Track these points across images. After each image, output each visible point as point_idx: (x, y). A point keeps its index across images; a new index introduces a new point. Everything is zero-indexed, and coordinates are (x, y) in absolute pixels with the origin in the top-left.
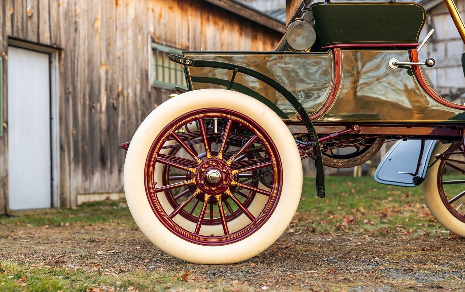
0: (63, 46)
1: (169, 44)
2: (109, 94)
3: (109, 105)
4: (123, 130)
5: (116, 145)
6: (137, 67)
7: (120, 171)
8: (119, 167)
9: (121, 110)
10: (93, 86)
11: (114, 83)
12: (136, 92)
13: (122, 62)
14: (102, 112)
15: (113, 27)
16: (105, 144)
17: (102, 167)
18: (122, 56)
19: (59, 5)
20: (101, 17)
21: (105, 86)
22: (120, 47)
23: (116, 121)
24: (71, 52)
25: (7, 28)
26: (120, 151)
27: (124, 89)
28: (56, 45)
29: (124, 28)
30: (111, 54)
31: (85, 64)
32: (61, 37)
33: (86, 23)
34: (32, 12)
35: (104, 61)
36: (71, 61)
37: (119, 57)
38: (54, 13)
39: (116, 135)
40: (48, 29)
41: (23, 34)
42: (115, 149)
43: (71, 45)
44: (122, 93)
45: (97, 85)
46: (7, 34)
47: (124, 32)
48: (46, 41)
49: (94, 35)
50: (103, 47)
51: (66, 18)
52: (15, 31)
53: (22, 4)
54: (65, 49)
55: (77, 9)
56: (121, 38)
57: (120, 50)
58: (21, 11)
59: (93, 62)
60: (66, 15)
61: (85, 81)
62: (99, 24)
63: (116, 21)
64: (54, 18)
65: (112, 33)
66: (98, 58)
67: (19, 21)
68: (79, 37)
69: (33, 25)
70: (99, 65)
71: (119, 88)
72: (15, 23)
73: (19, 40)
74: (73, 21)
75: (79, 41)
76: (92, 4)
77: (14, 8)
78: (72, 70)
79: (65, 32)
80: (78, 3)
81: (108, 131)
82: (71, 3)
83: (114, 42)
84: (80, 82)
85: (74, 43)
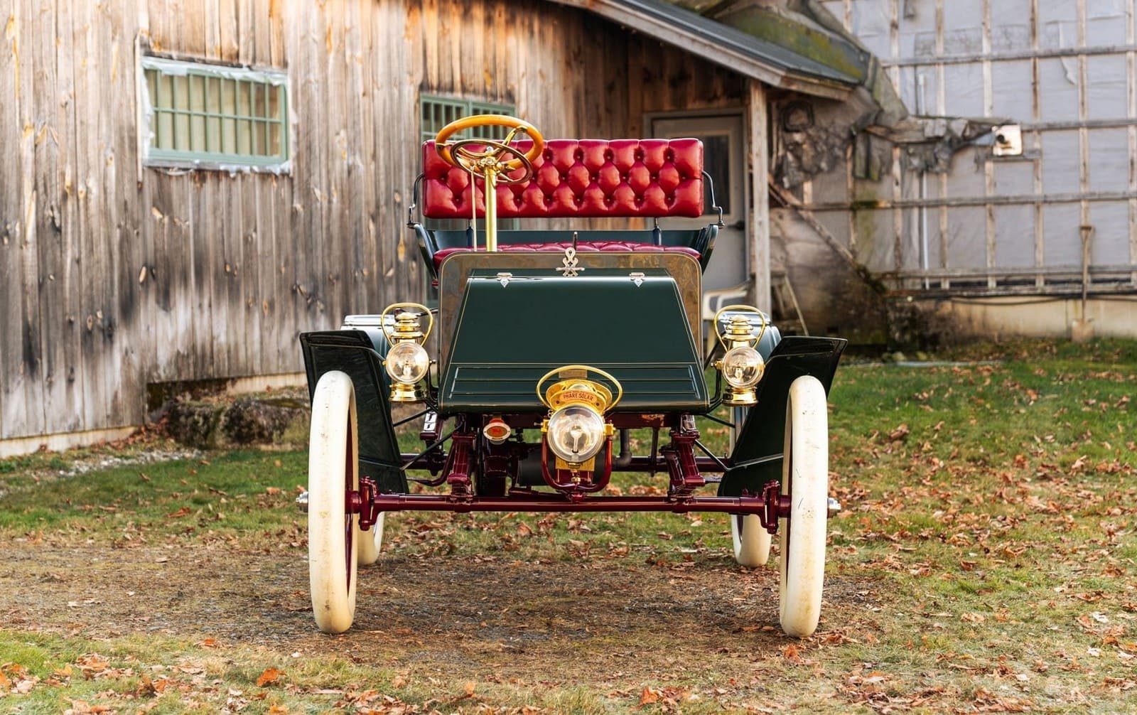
1: (188, 55)
2: (42, 198)
3: (44, 225)
4: (76, 281)
5: (60, 320)
6: (109, 123)
7: (70, 381)
8: (69, 372)
9: (73, 232)
10: (6, 181)
11: (53, 169)
12: (108, 184)
13: (72, 116)
14: (26, 243)
15: (51, 33)
16: (34, 318)
17: (28, 374)
18: (73, 101)
20: (20, 11)
21: (33, 180)
22: (68, 78)
23: (59, 260)
26: (70, 331)
27: (79, 181)
29: (75, 31)
30: (46, 98)
35: (30, 119)
37: (66, 104)
39: (59, 295)
42: (58, 327)
44: (73, 190)
45: (14, 178)
47: (77, 42)
49: (6, 59)
50: (26, 84)
56: (68, 57)
57: (68, 85)
59: (4, 123)
62: (16, 31)
63: (57, 17)
65: (48, 48)
66: (16, 112)
70: (18, 130)
71: (66, 178)
81: (40, 286)
83: (54, 67)
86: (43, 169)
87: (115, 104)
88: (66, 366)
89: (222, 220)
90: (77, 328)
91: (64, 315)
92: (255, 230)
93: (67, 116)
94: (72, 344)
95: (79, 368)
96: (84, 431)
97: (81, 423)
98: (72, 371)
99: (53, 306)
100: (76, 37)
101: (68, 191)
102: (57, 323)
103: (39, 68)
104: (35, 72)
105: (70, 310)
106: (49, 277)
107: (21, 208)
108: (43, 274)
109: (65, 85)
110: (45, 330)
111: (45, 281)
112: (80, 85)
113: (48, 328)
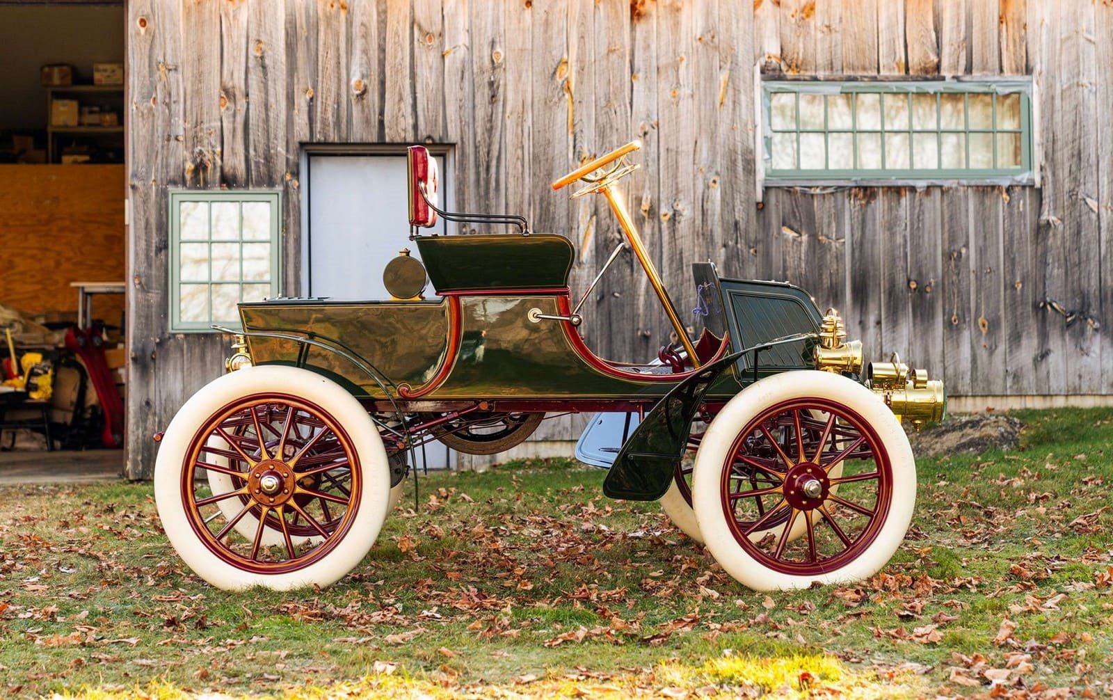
0: (453, 136)
2: (604, 223)
3: (606, 246)
5: (628, 335)
6: (713, 150)
10: (552, 208)
12: (708, 206)
13: (654, 145)
14: (580, 264)
15: (622, 70)
18: (656, 130)
19: (443, 57)
20: (578, 54)
21: (593, 206)
22: (648, 110)
23: (628, 278)
24: (476, 147)
25: (297, 128)
26: (643, 345)
27: (662, 205)
28: (433, 140)
29: (660, 65)
30: (614, 130)
31: (523, 166)
32: (448, 121)
33: (527, 78)
34: (365, 86)
35: (589, 151)
36: (477, 166)
37: (645, 134)
38: (426, 76)
39: (627, 310)
40: (409, 110)
41: (339, 131)
42: (624, 342)
43: (479, 131)
44: (654, 213)
45: (565, 205)
46: (297, 140)
47: (663, 75)
48: (403, 135)
49: (556, 99)
50: (585, 119)
51: (462, 78)
52: (318, 129)
53: (336, 75)
54: (459, 143)
55: (498, 53)
56: (650, 90)
57: (648, 116)
58: (333, 89)
59: (550, 157)
60: (463, 72)
61: (522, 203)
62: (571, 73)
63: (632, 55)
64: (427, 84)
65: (617, 84)
66: (568, 146)
67: (330, 110)
68: (504, 112)
69: (366, 110)
70: (571, 162)
71: (643, 202)
72: (319, 114)
73: (333, 144)
74: (486, 80)
75: (503, 119)
76: (549, 33)
77: (315, 88)
78: (482, 183)
79: (460, 108)
80: (502, 39)
81: (599, 303)
82: (481, 45)
83: (628, 101)
84: (507, 204)
85: (488, 125)
87: (723, 129)
89: (905, 236)
90: (655, 342)
91: (634, 330)
92: (967, 245)
93: (647, 144)
99: (618, 321)
100: (662, 71)
101: (646, 215)
102: (624, 338)
103: (603, 103)
104: (598, 108)
105: (645, 325)
106: (613, 295)
107: (574, 232)
108: (602, 292)
109: (644, 116)
110: (604, 343)
111: (606, 298)
112: (667, 115)
113: (610, 342)
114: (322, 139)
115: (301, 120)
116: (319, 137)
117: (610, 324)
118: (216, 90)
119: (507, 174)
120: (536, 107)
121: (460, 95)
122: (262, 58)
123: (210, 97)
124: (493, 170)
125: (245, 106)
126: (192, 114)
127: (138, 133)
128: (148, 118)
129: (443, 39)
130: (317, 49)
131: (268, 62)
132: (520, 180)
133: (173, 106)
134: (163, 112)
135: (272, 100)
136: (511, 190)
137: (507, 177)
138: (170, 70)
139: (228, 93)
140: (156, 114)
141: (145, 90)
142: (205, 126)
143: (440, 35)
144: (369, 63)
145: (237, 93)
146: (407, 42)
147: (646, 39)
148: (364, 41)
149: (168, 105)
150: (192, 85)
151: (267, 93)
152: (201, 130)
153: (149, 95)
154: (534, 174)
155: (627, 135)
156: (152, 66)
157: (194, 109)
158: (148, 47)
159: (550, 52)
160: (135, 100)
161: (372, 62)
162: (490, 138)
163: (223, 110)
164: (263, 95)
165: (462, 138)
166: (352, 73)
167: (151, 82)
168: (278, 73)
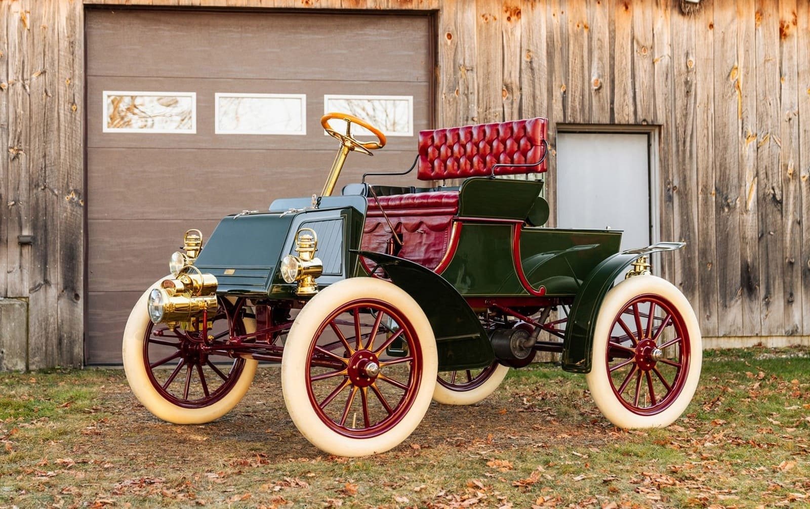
0: (661, 120)
2: (763, 182)
3: (764, 199)
4: (797, 237)
5: (779, 261)
7: (790, 302)
8: (788, 296)
9: (794, 204)
10: (727, 172)
11: (776, 161)
13: (796, 127)
14: (747, 211)
15: (774, 74)
16: (754, 259)
17: (746, 295)
18: (797, 117)
19: (653, 63)
20: (744, 63)
21: (755, 170)
22: (791, 102)
23: (779, 221)
24: (676, 128)
25: (555, 113)
26: (790, 269)
27: (802, 170)
28: (647, 122)
29: (800, 71)
30: (769, 117)
31: (708, 141)
32: (658, 109)
33: (710, 78)
34: (601, 83)
35: (752, 131)
36: (677, 141)
37: (790, 119)
38: (642, 76)
39: (779, 245)
40: (631, 100)
41: (584, 115)
42: (777, 266)
43: (678, 116)
44: (796, 176)
45: (736, 169)
46: (555, 121)
47: (801, 78)
48: (627, 119)
49: (730, 94)
50: (749, 109)
51: (667, 79)
52: (569, 114)
53: (581, 75)
54: (665, 125)
55: (690, 61)
56: (793, 88)
57: (792, 107)
58: (580, 86)
59: (726, 135)
60: (667, 75)
61: (707, 167)
62: (740, 75)
63: (781, 63)
64: (643, 82)
65: (771, 84)
66: (738, 127)
67: (577, 99)
68: (695, 103)
69: (602, 100)
70: (740, 139)
71: (789, 168)
72: (570, 103)
73: (579, 124)
74: (683, 80)
75: (695, 108)
76: (725, 47)
77: (567, 84)
78: (681, 153)
79: (665, 99)
80: (694, 51)
81: (760, 239)
82: (679, 55)
83: (778, 96)
84: (697, 169)
85: (685, 112)
86: (765, 162)
88: (785, 292)
90: (798, 268)
91: (784, 258)
93: (791, 127)
94: (792, 277)
95: (799, 294)
96: (802, 336)
97: (799, 330)
98: (791, 295)
99: (773, 252)
100: (801, 75)
101: (790, 177)
102: (777, 264)
103: (762, 98)
104: (758, 101)
105: (791, 255)
106: (769, 233)
107: (743, 189)
108: (762, 231)
109: (789, 106)
110: (764, 267)
111: (765, 235)
112: (804, 107)
113: (768, 266)
114: (572, 121)
115: (557, 107)
116: (570, 119)
117: (767, 255)
118: (499, 85)
119: (697, 147)
120: (716, 100)
121: (665, 90)
122: (531, 62)
123: (496, 90)
124: (688, 144)
125: (519, 96)
126: (483, 101)
127: (446, 115)
128: (453, 104)
129: (654, 51)
130: (568, 57)
131: (534, 65)
132: (706, 151)
133: (470, 96)
134: (464, 100)
135: (538, 92)
136: (700, 159)
137: (697, 149)
138: (468, 70)
139: (508, 88)
140: (459, 102)
141: (451, 84)
142: (492, 110)
143: (652, 48)
144: (603, 67)
145: (514, 87)
146: (629, 53)
147: (790, 52)
148: (600, 51)
149: (467, 96)
150: (483, 82)
151: (534, 88)
152: (489, 113)
153: (453, 88)
154: (716, 147)
155: (778, 120)
156: (456, 68)
157: (485, 99)
158: (453, 54)
159: (726, 61)
160: (444, 92)
161: (605, 66)
162: (685, 121)
163: (504, 99)
164: (532, 89)
165: (667, 122)
166: (592, 74)
167: (455, 79)
168: (542, 74)
